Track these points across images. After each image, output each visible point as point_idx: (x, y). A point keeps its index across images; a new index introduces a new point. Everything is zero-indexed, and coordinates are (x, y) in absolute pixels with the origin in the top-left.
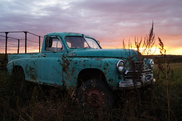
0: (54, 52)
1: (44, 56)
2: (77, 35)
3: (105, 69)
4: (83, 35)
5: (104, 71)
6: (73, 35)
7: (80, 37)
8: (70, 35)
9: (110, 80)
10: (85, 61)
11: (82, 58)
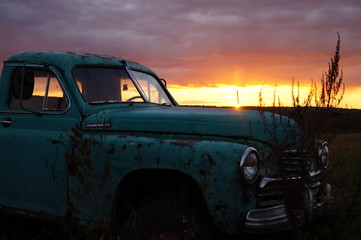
0: (39, 115)
1: (6, 125)
2: (108, 62)
3: (202, 172)
4: (124, 62)
5: (198, 179)
6: (96, 61)
7: (116, 67)
8: (88, 61)
9: (218, 208)
10: (140, 145)
11: (130, 138)
